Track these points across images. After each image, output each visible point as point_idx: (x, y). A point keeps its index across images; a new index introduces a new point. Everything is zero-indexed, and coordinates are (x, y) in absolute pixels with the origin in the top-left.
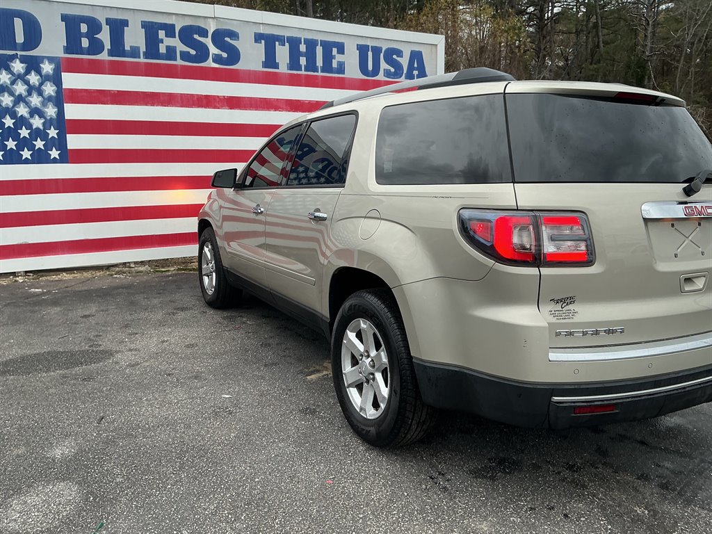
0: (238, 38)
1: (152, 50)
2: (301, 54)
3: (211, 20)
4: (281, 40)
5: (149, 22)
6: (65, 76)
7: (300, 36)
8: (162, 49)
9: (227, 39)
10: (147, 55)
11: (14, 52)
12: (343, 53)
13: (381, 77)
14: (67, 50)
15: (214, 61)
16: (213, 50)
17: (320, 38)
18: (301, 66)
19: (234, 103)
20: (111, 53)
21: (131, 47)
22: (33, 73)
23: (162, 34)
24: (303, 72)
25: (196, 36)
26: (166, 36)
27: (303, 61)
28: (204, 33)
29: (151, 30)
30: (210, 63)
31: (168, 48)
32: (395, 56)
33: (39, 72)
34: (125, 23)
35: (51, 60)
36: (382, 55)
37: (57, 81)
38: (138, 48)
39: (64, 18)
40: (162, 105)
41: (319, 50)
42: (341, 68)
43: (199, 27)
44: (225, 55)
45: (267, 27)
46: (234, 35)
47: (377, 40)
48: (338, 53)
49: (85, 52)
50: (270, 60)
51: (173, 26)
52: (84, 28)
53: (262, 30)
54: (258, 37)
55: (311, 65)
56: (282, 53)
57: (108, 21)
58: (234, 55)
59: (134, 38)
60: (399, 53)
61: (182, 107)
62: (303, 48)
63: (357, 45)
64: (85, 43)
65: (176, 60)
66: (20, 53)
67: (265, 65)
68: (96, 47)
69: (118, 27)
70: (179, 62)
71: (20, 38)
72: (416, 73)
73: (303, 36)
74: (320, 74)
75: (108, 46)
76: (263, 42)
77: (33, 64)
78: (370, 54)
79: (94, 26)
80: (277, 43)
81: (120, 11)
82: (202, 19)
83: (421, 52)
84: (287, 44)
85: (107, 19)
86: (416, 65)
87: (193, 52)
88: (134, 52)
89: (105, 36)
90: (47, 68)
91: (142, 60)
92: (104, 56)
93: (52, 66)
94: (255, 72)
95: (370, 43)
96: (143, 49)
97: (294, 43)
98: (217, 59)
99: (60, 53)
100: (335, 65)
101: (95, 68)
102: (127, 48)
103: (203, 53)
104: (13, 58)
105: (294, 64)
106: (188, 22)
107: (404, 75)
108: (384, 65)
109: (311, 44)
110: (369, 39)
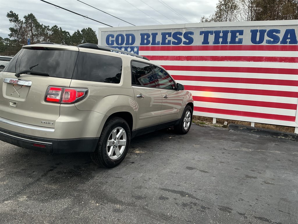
0: (193, 34)
1: (164, 42)
2: (220, 37)
3: (184, 29)
4: (211, 33)
5: (164, 33)
6: (140, 52)
7: (220, 30)
8: (167, 41)
9: (189, 35)
10: (162, 44)
11: (128, 46)
12: (242, 34)
13: (264, 43)
14: (141, 44)
15: (184, 44)
16: (184, 40)
17: (230, 29)
18: (220, 42)
19: (189, 58)
20: (152, 44)
21: (158, 41)
22: (132, 51)
23: (167, 36)
24: (220, 45)
25: (178, 36)
26: (168, 37)
27: (221, 40)
28: (181, 34)
29: (164, 35)
30: (182, 45)
31: (168, 40)
32: (274, 33)
33: (133, 51)
34: (157, 34)
35: (137, 47)
36: (266, 34)
37: (137, 53)
38: (160, 41)
39: (141, 34)
40: (165, 60)
41: (229, 35)
42: (241, 41)
43: (179, 32)
44: (188, 41)
45: (206, 28)
46: (192, 33)
47: (264, 27)
48: (240, 35)
49: (145, 44)
50: (206, 41)
51: (171, 33)
52: (146, 37)
53: (203, 30)
54: (201, 33)
55: (225, 41)
56: (211, 38)
57: (152, 34)
58: (191, 41)
59: (159, 38)
60: (278, 31)
61: (171, 60)
62: (221, 35)
63: (251, 30)
64: (145, 41)
65: (170, 44)
66: (130, 46)
67: (203, 43)
68: (148, 42)
69: (154, 35)
70: (172, 45)
71: (130, 42)
72: (288, 40)
73: (222, 30)
74: (229, 44)
75: (151, 42)
76: (203, 34)
77: (132, 49)
78: (258, 34)
79: (148, 36)
80: (209, 34)
81: (156, 30)
82: (181, 30)
83: (294, 29)
84: (214, 34)
85: (152, 33)
86: (289, 36)
87: (176, 41)
88: (158, 43)
89: (151, 39)
90: (136, 50)
91: (160, 45)
92: (150, 45)
93: (137, 49)
94: (198, 46)
95: (259, 29)
96: (161, 42)
97: (217, 33)
98: (185, 43)
99: (139, 45)
100: (237, 40)
101: (147, 49)
102: (156, 42)
103: (180, 41)
104: (128, 47)
105: (216, 41)
106: (176, 31)
107: (280, 42)
108: (266, 38)
109: (226, 33)
110: (258, 27)
